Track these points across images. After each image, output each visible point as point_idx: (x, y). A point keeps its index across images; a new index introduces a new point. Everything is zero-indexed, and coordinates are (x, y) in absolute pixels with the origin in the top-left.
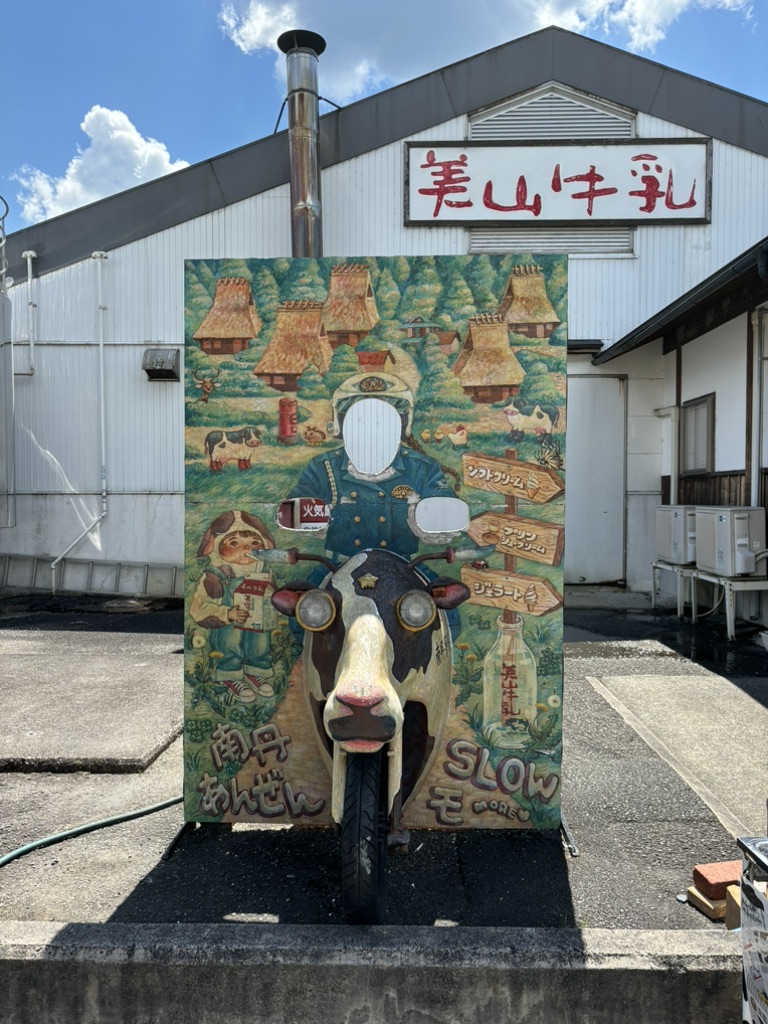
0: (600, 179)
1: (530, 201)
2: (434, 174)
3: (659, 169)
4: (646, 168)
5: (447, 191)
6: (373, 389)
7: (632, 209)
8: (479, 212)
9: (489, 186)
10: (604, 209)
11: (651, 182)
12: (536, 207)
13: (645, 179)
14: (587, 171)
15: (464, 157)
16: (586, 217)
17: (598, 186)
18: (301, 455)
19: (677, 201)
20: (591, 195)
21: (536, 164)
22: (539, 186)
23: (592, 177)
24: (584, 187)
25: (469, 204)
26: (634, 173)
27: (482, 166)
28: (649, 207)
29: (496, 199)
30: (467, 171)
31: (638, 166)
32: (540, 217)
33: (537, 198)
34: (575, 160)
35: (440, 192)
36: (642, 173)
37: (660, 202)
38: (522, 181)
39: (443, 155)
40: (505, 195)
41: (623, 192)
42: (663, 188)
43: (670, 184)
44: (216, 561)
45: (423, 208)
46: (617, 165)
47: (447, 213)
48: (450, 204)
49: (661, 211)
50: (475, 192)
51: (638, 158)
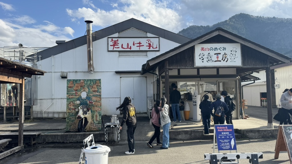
0: (141, 44)
1: (129, 47)
2: (113, 42)
3: (151, 42)
4: (149, 42)
5: (115, 45)
6: (84, 91)
7: (147, 49)
8: (121, 49)
9: (122, 45)
10: (142, 49)
11: (150, 44)
12: (130, 48)
13: (149, 44)
14: (139, 42)
15: (118, 40)
16: (139, 50)
17: (141, 45)
18: (77, 97)
19: (154, 47)
20: (140, 46)
21: (130, 41)
22: (131, 44)
23: (140, 43)
24: (138, 45)
25: (119, 48)
26: (147, 43)
27: (121, 41)
28: (149, 48)
29: (123, 47)
30: (118, 42)
31: (148, 41)
32: (131, 50)
33: (131, 47)
34: (137, 41)
35: (114, 45)
36: (148, 43)
37: (151, 47)
38: (128, 44)
39: (114, 39)
40: (125, 46)
41: (145, 46)
42: (152, 45)
43: (153, 45)
44: (69, 107)
45: (111, 48)
46: (144, 41)
47: (115, 49)
48: (116, 48)
49: (151, 49)
50: (120, 46)
51: (147, 40)
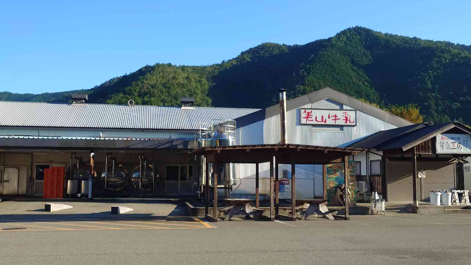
0: (337, 117)
1: (324, 120)
2: (306, 114)
3: (348, 115)
4: (345, 115)
5: (308, 118)
7: (343, 123)
8: (314, 122)
9: (316, 117)
10: (338, 123)
11: (346, 118)
12: (325, 122)
13: (345, 117)
14: (335, 115)
15: (311, 111)
16: (334, 124)
17: (337, 118)
19: (351, 121)
20: (335, 119)
21: (325, 114)
22: (326, 117)
23: (336, 116)
24: (334, 118)
25: (313, 120)
26: (343, 116)
27: (315, 113)
28: (346, 122)
29: (318, 119)
30: (312, 114)
31: (344, 114)
32: (326, 124)
33: (325, 120)
34: (333, 113)
35: (307, 118)
36: (345, 116)
37: (348, 121)
38: (323, 116)
39: (307, 111)
40: (319, 119)
41: (341, 119)
42: (348, 119)
43: (350, 118)
45: (304, 121)
46: (340, 114)
47: (308, 122)
48: (309, 120)
49: (348, 123)
50: (314, 118)
51: (344, 113)
